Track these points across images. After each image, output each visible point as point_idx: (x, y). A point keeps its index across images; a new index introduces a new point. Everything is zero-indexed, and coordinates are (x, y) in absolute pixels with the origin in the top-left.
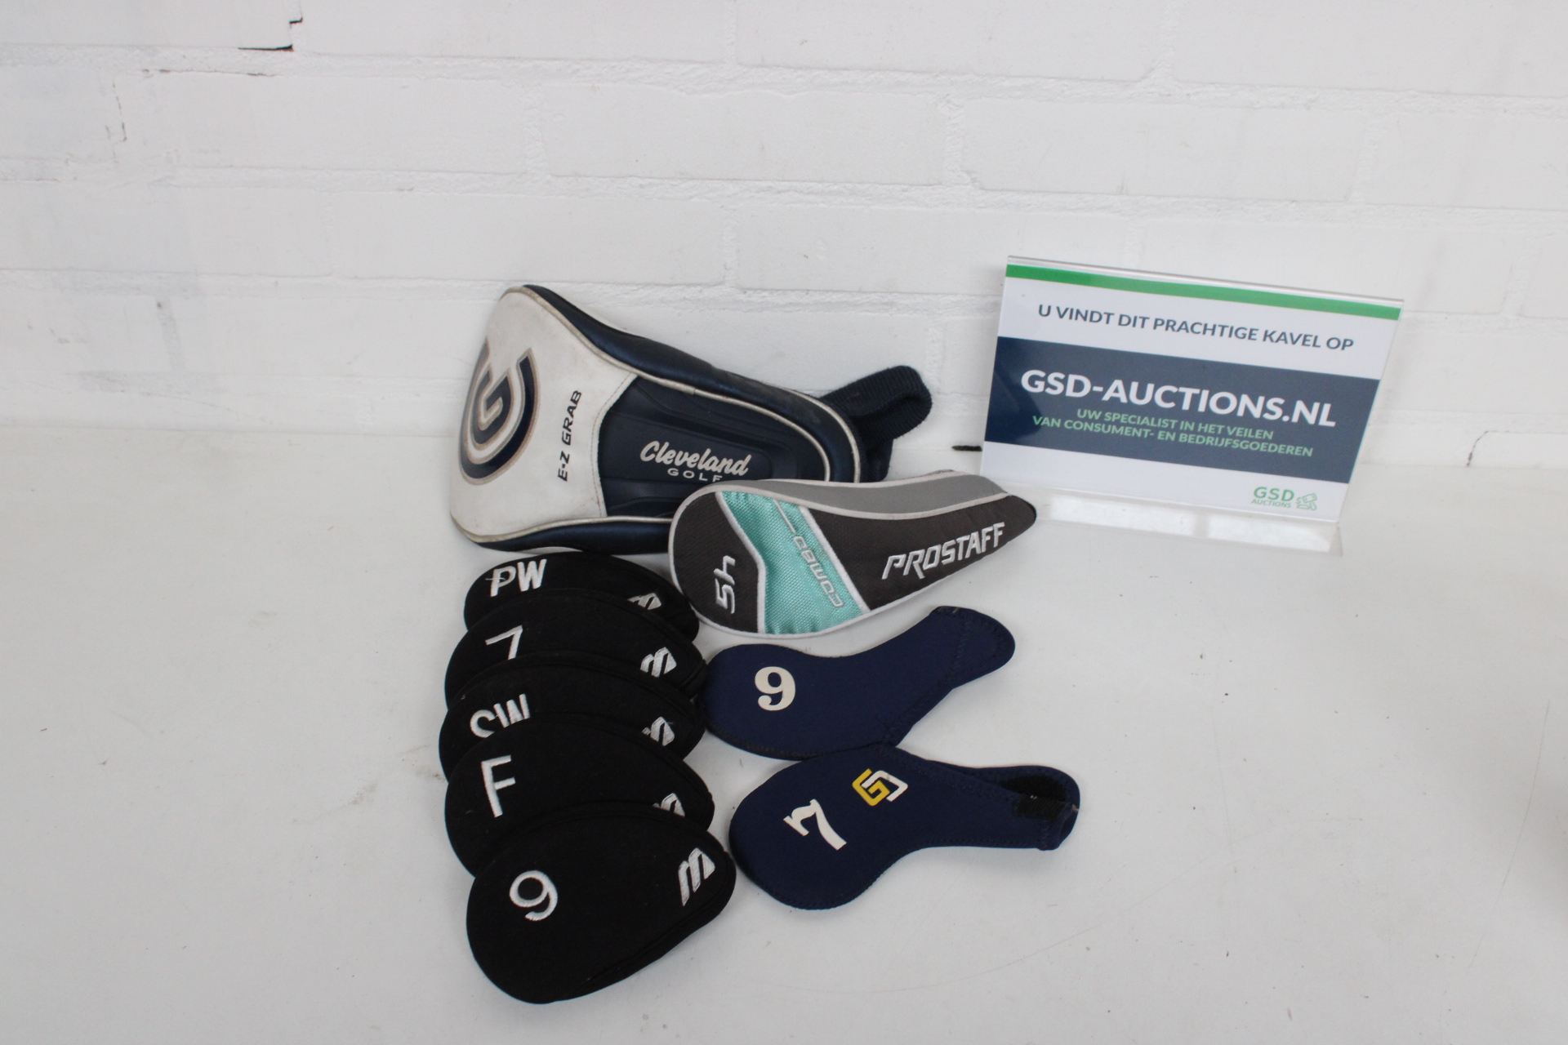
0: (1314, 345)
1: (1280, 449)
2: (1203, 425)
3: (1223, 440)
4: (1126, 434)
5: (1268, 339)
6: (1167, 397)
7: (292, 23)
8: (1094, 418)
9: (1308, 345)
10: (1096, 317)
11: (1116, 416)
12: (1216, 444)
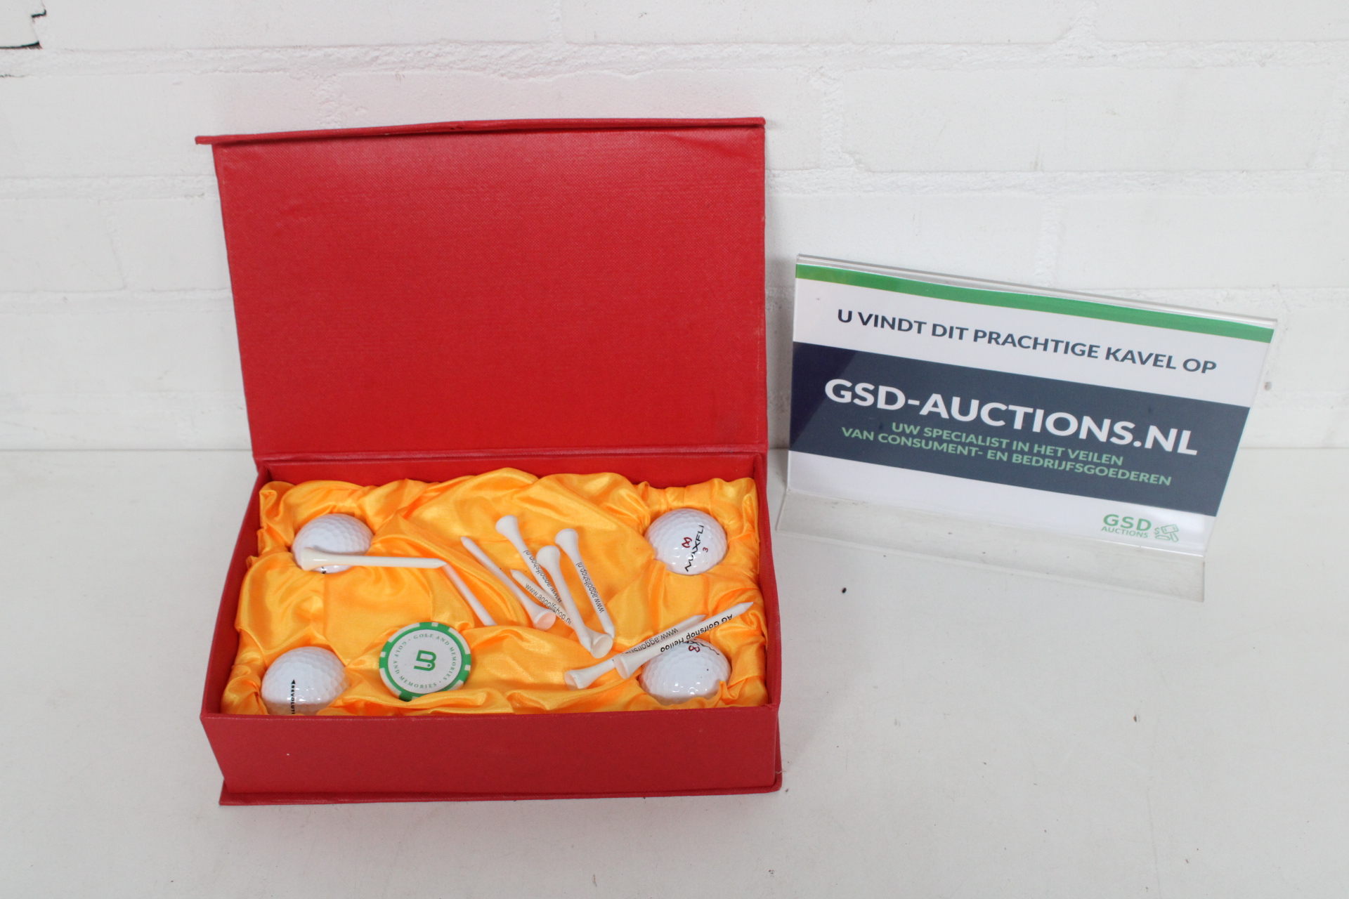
0: (1168, 366)
1: (1132, 476)
2: (1040, 446)
3: (1064, 463)
4: (950, 451)
5: (1111, 357)
6: (994, 414)
7: (34, 16)
8: (911, 432)
9: (1162, 366)
11: (938, 432)
12: (1056, 467)
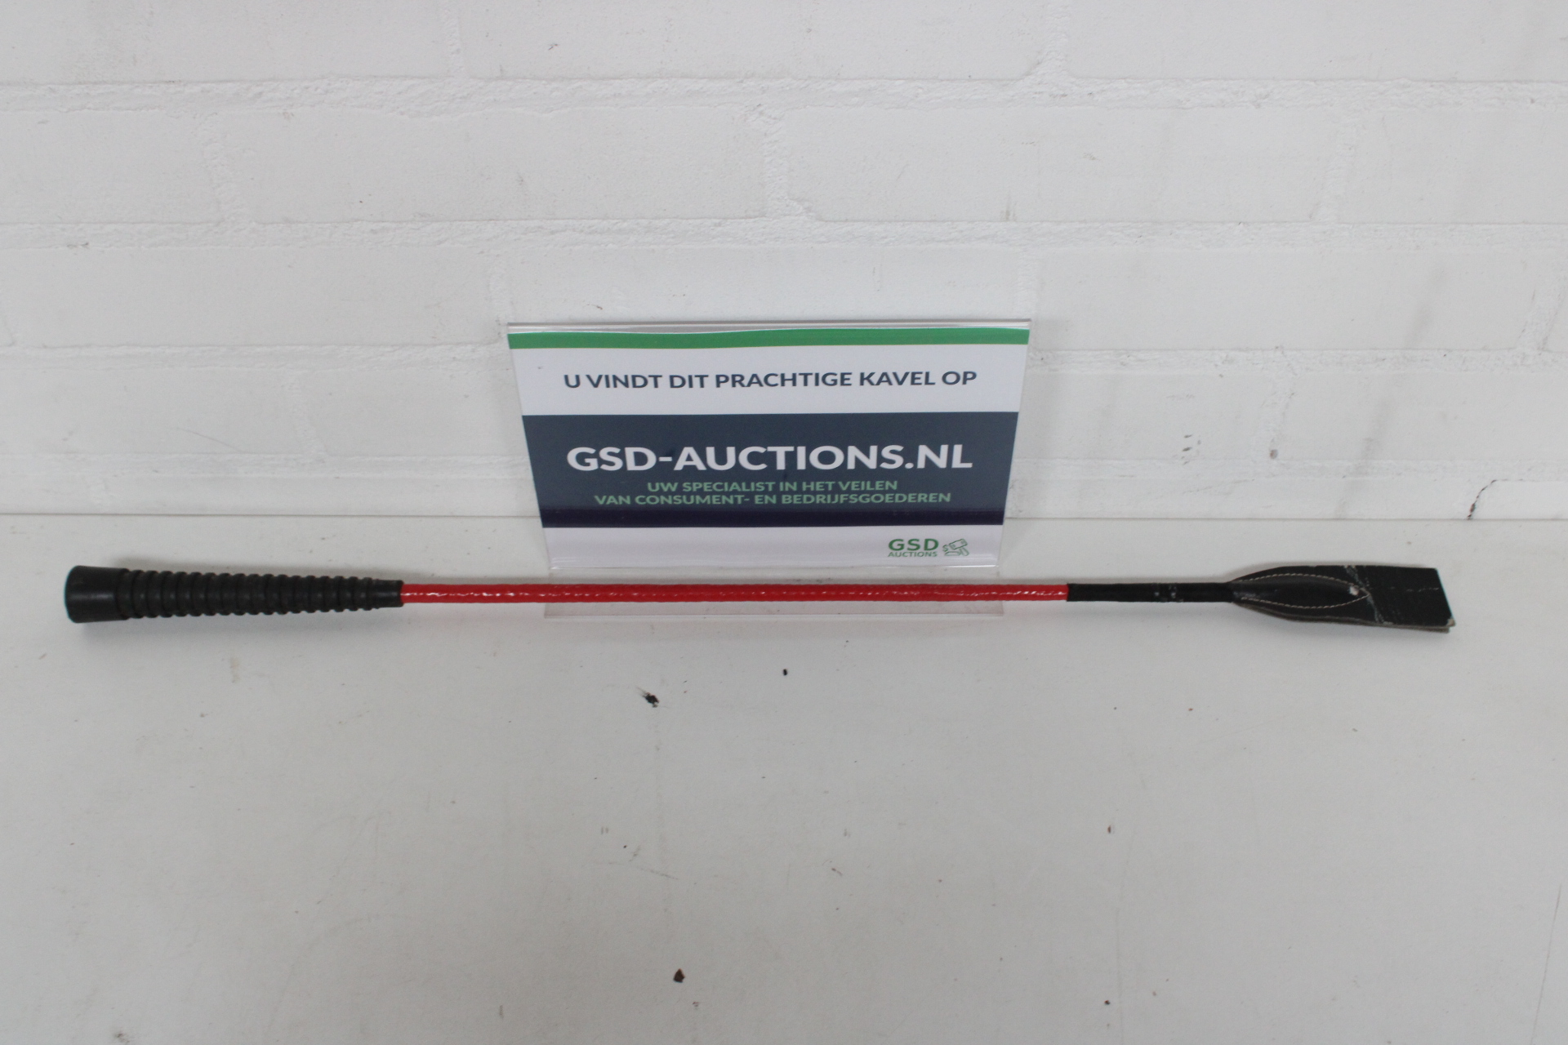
0: (927, 382)
4: (714, 502)
5: (866, 382)
6: (753, 458)
8: (669, 489)
9: (920, 384)
11: (697, 486)
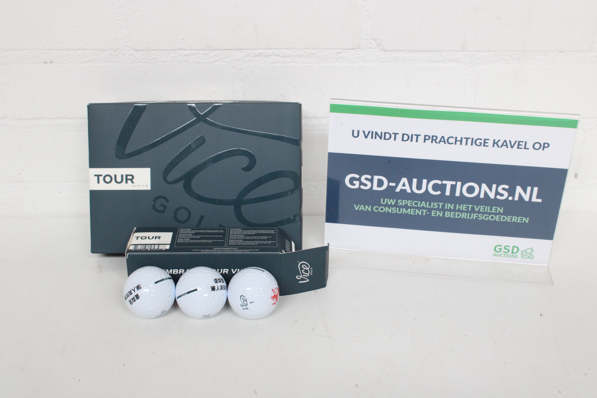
1: (508, 219)
2: (459, 206)
3: (472, 214)
10: (388, 136)
12: (468, 218)
